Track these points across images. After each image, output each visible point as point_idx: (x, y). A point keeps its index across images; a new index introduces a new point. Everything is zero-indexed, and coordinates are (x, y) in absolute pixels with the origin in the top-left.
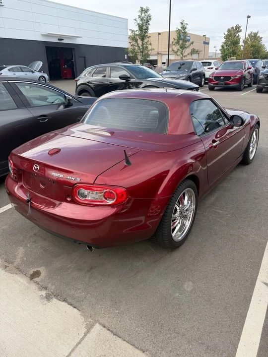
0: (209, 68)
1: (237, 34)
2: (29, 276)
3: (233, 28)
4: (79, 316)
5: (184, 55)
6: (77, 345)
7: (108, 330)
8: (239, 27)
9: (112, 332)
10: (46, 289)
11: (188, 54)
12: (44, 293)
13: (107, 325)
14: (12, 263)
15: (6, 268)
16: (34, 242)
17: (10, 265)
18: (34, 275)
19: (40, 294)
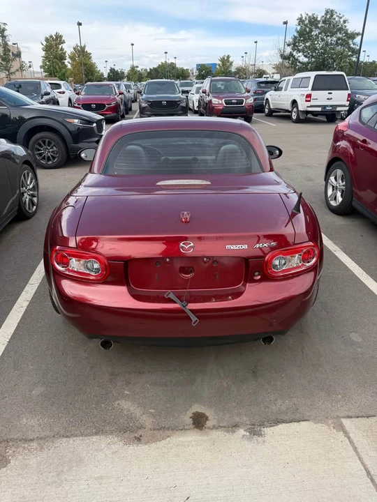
0: (60, 93)
1: (60, 46)
2: (192, 426)
3: (51, 36)
4: (315, 425)
5: (10, 71)
6: (357, 452)
7: (358, 417)
8: (61, 37)
9: (362, 417)
10: (238, 427)
11: (17, 70)
12: (241, 432)
13: (350, 414)
14: (141, 427)
15: (139, 439)
16: (128, 383)
17: (140, 432)
18: (199, 422)
19: (241, 436)
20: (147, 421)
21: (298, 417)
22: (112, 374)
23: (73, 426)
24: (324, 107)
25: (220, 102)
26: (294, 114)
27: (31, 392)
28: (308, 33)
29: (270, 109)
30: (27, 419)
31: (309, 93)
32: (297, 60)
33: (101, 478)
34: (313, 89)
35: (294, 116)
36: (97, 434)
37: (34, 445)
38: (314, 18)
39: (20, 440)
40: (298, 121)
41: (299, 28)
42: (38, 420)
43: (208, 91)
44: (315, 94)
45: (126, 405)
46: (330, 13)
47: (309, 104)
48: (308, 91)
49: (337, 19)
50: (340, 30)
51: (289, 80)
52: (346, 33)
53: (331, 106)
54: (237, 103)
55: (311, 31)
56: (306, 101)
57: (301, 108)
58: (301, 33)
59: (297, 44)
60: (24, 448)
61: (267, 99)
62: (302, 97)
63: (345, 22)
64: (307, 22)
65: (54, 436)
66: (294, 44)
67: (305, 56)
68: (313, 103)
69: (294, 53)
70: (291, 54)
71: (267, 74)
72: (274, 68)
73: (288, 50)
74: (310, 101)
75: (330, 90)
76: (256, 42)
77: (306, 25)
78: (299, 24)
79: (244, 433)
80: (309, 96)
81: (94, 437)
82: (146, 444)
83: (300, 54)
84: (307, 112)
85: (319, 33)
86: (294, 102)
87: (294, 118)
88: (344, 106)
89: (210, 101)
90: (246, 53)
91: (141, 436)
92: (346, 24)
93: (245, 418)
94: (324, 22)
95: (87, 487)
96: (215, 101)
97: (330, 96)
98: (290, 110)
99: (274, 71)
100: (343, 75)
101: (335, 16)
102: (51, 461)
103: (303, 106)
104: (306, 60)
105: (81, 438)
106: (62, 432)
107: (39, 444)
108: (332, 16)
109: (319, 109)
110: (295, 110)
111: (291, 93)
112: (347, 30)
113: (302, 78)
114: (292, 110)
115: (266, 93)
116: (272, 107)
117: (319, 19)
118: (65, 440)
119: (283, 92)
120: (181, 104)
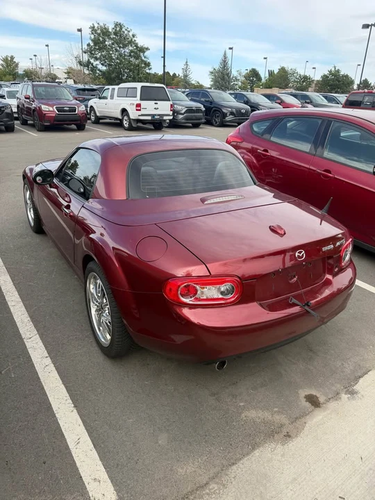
2: (313, 407)
10: (339, 393)
12: (344, 396)
14: (282, 426)
15: (288, 436)
16: (234, 396)
17: (285, 431)
18: (314, 402)
19: (347, 399)
20: (281, 418)
21: (364, 370)
22: (213, 394)
23: (229, 452)
24: (153, 116)
25: (51, 109)
26: (125, 122)
27: (157, 443)
28: (101, 43)
29: (96, 116)
30: (182, 468)
31: (139, 102)
32: (96, 67)
33: (295, 479)
34: (141, 99)
35: (126, 124)
36: (254, 449)
37: (213, 486)
38: (105, 28)
39: (197, 490)
40: (131, 129)
41: (93, 37)
42: (193, 464)
43: (32, 96)
44: (144, 103)
45: (252, 414)
46: (118, 25)
47: (140, 113)
48: (137, 100)
49: (126, 32)
50: (131, 42)
51: (114, 89)
52: (136, 46)
53: (159, 115)
54: (70, 111)
55: (105, 41)
56: (137, 110)
57: (132, 117)
58: (96, 42)
59: (93, 52)
60: (208, 494)
61: (91, 107)
62: (132, 106)
63: (133, 36)
64: (99, 31)
65: (222, 470)
66: (90, 52)
67: (102, 64)
68: (143, 112)
69: (92, 61)
70: (89, 62)
71: (59, 79)
72: (66, 73)
73: (86, 57)
74: (140, 110)
75: (156, 100)
76: (47, 46)
77: (99, 35)
78: (92, 33)
79: (346, 396)
80: (138, 105)
81: (255, 452)
82: (296, 436)
83: (98, 62)
84: (138, 121)
85: (113, 44)
86: (124, 111)
87: (126, 126)
88: (169, 115)
89: (40, 108)
90: (35, 56)
91: (287, 433)
92: (135, 39)
93: (338, 386)
94: (115, 34)
95: (292, 492)
96: (44, 108)
97: (156, 106)
98: (121, 118)
99: (66, 76)
100: (163, 87)
101: (123, 30)
102: (243, 490)
103: (134, 114)
104: (104, 68)
105: (246, 459)
106: (225, 462)
107: (217, 483)
108: (121, 28)
109: (149, 118)
110: (126, 118)
111: (118, 102)
112: (137, 44)
113: (128, 88)
114: (123, 118)
115: (89, 100)
116: (98, 114)
117: (110, 30)
118: (234, 467)
119: (109, 100)
120: (6, 111)
